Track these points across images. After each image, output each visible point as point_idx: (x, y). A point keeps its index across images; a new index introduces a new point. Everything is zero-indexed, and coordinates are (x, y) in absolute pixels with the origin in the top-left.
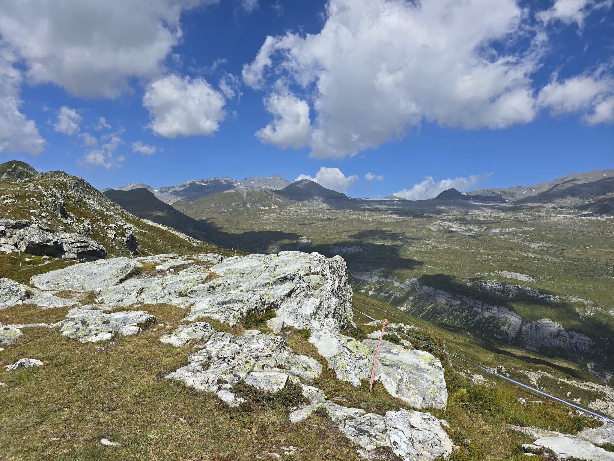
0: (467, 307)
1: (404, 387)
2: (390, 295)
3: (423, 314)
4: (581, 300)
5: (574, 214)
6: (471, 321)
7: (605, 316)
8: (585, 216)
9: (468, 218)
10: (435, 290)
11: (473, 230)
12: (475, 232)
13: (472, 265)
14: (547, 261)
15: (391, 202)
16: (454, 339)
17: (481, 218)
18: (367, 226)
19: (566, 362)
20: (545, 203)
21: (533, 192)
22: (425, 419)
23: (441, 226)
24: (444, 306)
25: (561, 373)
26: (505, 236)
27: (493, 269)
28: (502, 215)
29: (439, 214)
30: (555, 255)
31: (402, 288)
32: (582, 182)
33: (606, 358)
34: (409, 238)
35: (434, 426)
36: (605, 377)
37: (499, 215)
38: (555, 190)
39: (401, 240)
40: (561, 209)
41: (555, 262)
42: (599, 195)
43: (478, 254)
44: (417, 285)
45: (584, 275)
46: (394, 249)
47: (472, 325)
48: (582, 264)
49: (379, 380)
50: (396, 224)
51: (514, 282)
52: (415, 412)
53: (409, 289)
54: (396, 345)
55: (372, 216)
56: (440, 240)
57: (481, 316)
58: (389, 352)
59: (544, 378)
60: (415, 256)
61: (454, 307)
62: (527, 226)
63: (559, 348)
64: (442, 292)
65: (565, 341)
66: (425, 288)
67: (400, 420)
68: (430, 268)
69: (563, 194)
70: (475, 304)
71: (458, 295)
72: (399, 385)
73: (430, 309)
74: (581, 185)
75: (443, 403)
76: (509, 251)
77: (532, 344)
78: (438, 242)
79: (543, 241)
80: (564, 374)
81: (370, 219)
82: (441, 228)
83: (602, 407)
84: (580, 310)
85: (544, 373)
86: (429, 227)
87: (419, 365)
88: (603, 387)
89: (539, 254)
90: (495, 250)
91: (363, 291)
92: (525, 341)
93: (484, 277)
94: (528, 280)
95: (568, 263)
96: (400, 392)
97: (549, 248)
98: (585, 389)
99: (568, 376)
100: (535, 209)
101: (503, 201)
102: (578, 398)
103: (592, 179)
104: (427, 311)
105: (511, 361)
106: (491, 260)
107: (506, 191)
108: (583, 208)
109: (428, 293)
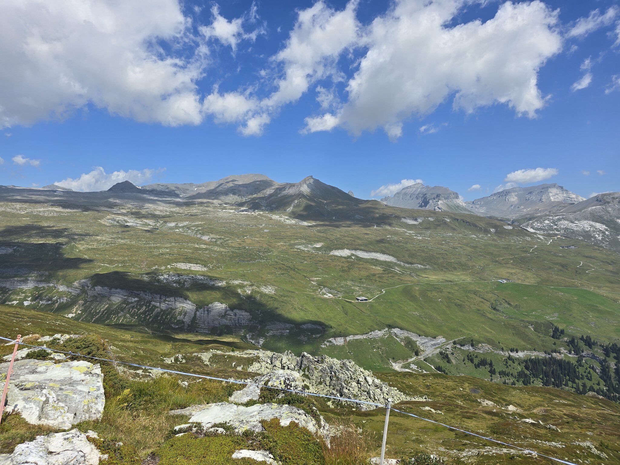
0: (144, 302)
1: (49, 409)
2: (54, 301)
3: (97, 317)
4: (240, 282)
5: (235, 209)
6: (149, 316)
7: (258, 292)
8: (243, 211)
9: (143, 212)
10: (110, 289)
11: (149, 225)
12: (151, 227)
13: (149, 259)
14: (216, 251)
15: (52, 193)
16: (132, 337)
17: (157, 213)
18: (19, 221)
19: (231, 337)
20: (213, 200)
21: (203, 189)
22: (68, 438)
23: (115, 220)
24: (120, 305)
25: (228, 347)
26: (180, 229)
27: (169, 262)
28: (177, 209)
29: (112, 208)
30: (222, 245)
31: (69, 292)
32: (240, 183)
33: (259, 327)
34: (77, 235)
35: (78, 442)
36: (259, 343)
37: (174, 210)
38: (220, 188)
39: (66, 236)
40: (225, 205)
41: (222, 252)
42: (252, 194)
43: (155, 248)
44: (88, 287)
45: (243, 261)
46: (57, 247)
47: (150, 320)
48: (242, 252)
49: (13, 410)
50: (60, 218)
51: (188, 272)
52: (56, 434)
53: (78, 291)
54: (44, 362)
55: (26, 209)
56: (115, 236)
57: (159, 309)
58: (34, 372)
59: (215, 356)
60: (85, 255)
61: (132, 305)
62: (198, 220)
63: (227, 327)
64: (118, 290)
65: (230, 320)
66: (98, 288)
67: (33, 451)
68: (104, 266)
69: (226, 193)
70: (152, 298)
71: (135, 292)
72: (42, 408)
73: (105, 310)
74: (239, 185)
75: (99, 412)
76: (184, 244)
77: (205, 327)
78: (112, 238)
79: (212, 234)
80: (230, 348)
81: (23, 213)
82: (115, 223)
83: (257, 369)
84: (241, 291)
85: (214, 351)
86: (102, 222)
87: (73, 378)
88: (258, 351)
89: (209, 245)
90: (171, 243)
91: (15, 302)
92: (199, 325)
93: (161, 270)
94: (200, 269)
95: (232, 251)
96: (44, 416)
97: (217, 239)
98: (245, 356)
99: (233, 349)
100: (205, 205)
101: (177, 196)
102: (240, 366)
103: (247, 181)
104: (100, 314)
105: (187, 347)
106: (167, 253)
107: (180, 187)
108: (241, 204)
109: (102, 294)
